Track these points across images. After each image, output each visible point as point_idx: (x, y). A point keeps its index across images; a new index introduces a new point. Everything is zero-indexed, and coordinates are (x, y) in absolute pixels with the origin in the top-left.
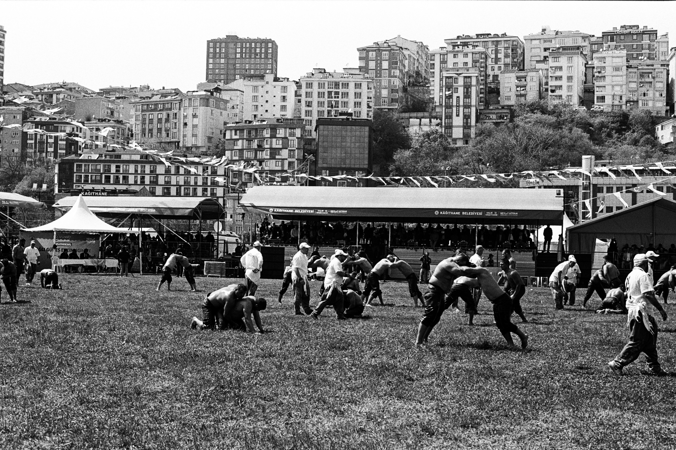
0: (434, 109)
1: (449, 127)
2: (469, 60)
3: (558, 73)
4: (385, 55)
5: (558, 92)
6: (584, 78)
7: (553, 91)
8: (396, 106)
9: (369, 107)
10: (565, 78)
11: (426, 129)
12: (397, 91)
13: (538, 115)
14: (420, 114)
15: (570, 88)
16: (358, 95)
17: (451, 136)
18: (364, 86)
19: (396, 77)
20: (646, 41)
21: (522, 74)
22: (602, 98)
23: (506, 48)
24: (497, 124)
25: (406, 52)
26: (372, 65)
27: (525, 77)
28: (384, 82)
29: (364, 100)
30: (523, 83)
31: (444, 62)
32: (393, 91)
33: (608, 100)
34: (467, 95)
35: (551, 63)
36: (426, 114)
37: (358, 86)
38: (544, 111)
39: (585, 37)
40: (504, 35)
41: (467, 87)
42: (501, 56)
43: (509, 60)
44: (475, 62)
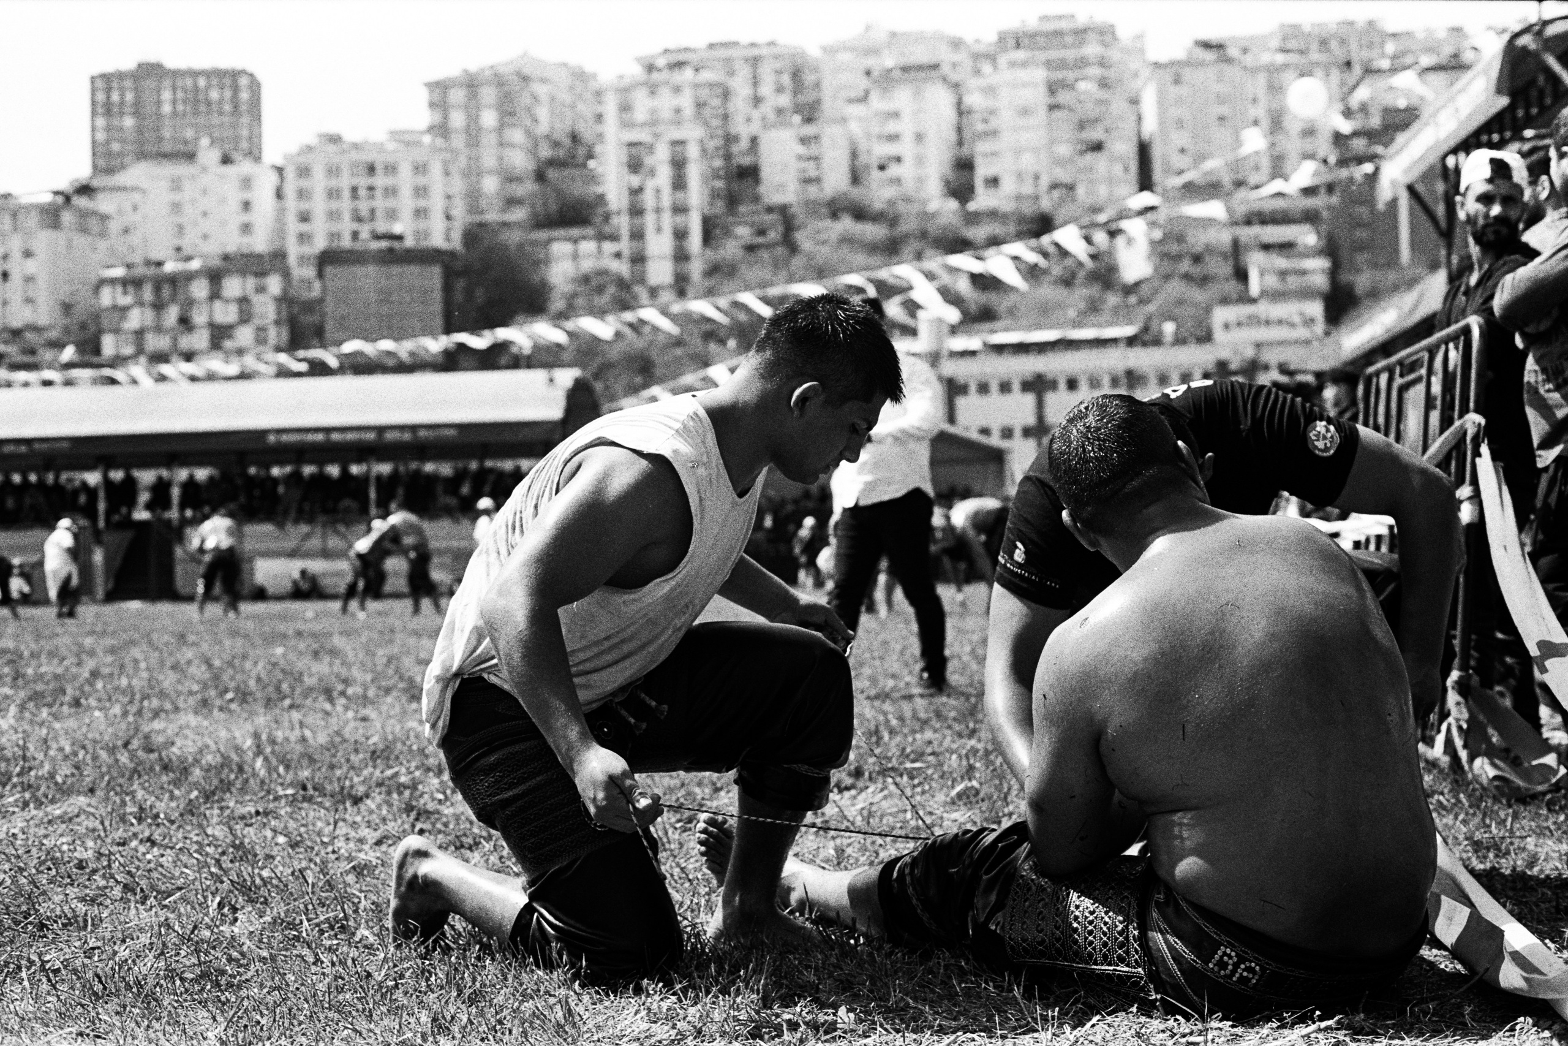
0: (607, 218)
1: (639, 259)
2: (686, 101)
3: (892, 127)
4: (488, 95)
5: (894, 170)
6: (953, 137)
7: (882, 168)
8: (519, 214)
9: (448, 218)
10: (908, 139)
11: (587, 265)
12: (519, 179)
13: (846, 224)
14: (575, 232)
15: (920, 160)
16: (421, 191)
17: (642, 280)
18: (436, 169)
19: (512, 146)
20: (1092, 49)
21: (809, 130)
22: (993, 182)
23: (779, 72)
24: (750, 248)
25: (541, 90)
26: (457, 119)
27: (817, 138)
28: (489, 160)
29: (436, 204)
30: (814, 150)
31: (625, 108)
32: (510, 178)
33: (1008, 186)
34: (679, 183)
35: (877, 102)
36: (590, 231)
37: (420, 169)
38: (860, 214)
39: (956, 44)
40: (772, 44)
41: (679, 165)
42: (766, 90)
43: (785, 100)
44: (700, 105)
